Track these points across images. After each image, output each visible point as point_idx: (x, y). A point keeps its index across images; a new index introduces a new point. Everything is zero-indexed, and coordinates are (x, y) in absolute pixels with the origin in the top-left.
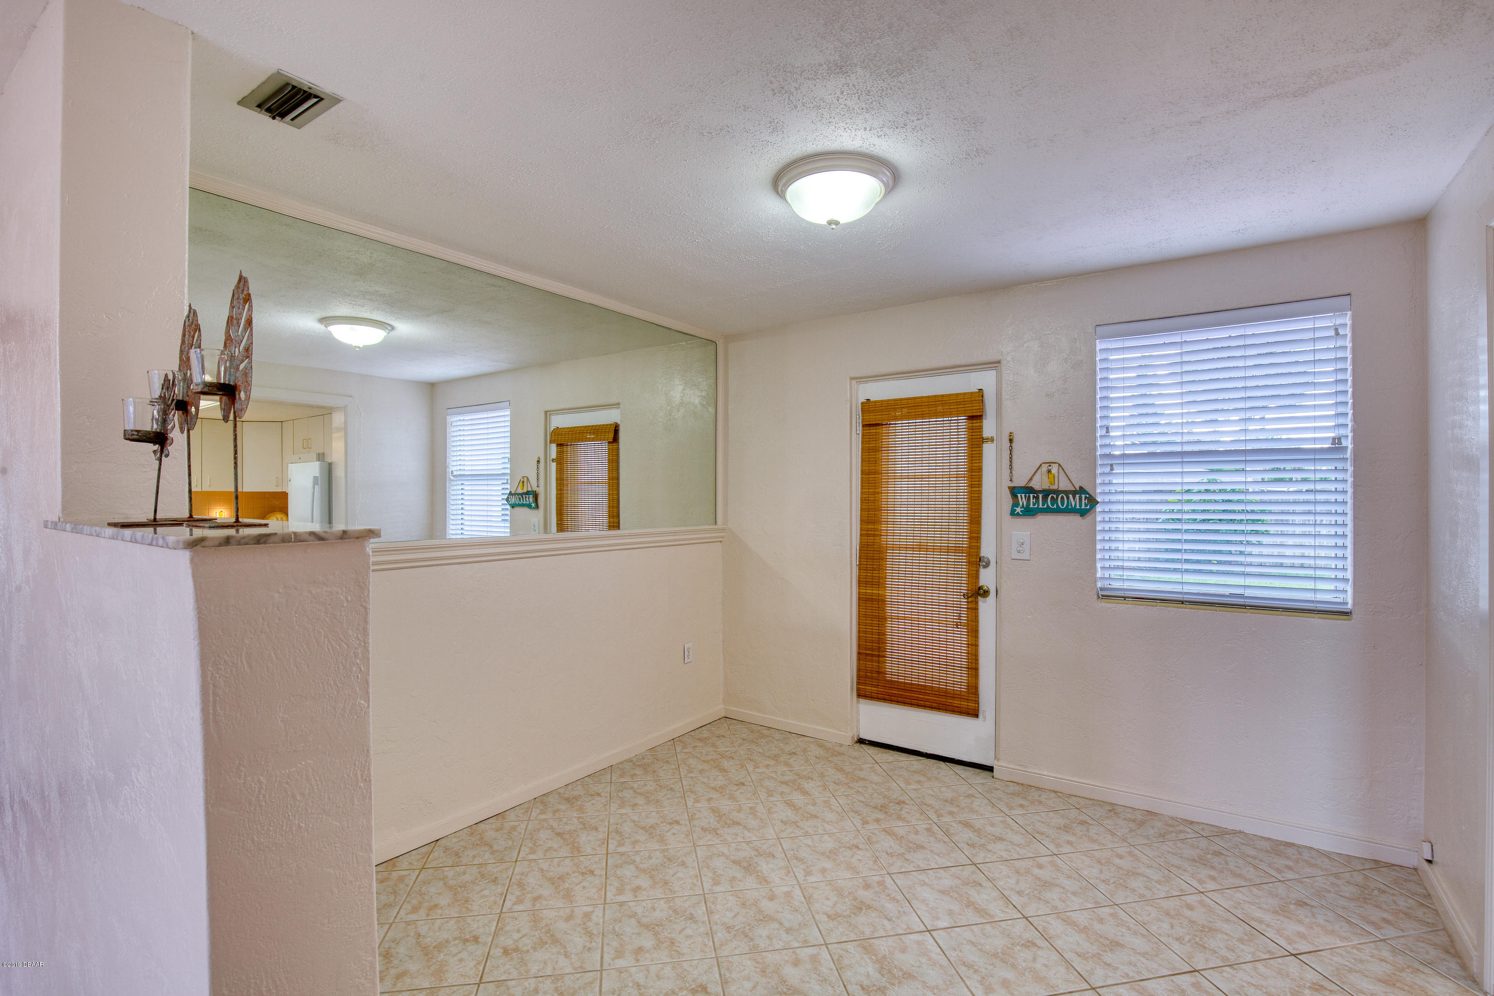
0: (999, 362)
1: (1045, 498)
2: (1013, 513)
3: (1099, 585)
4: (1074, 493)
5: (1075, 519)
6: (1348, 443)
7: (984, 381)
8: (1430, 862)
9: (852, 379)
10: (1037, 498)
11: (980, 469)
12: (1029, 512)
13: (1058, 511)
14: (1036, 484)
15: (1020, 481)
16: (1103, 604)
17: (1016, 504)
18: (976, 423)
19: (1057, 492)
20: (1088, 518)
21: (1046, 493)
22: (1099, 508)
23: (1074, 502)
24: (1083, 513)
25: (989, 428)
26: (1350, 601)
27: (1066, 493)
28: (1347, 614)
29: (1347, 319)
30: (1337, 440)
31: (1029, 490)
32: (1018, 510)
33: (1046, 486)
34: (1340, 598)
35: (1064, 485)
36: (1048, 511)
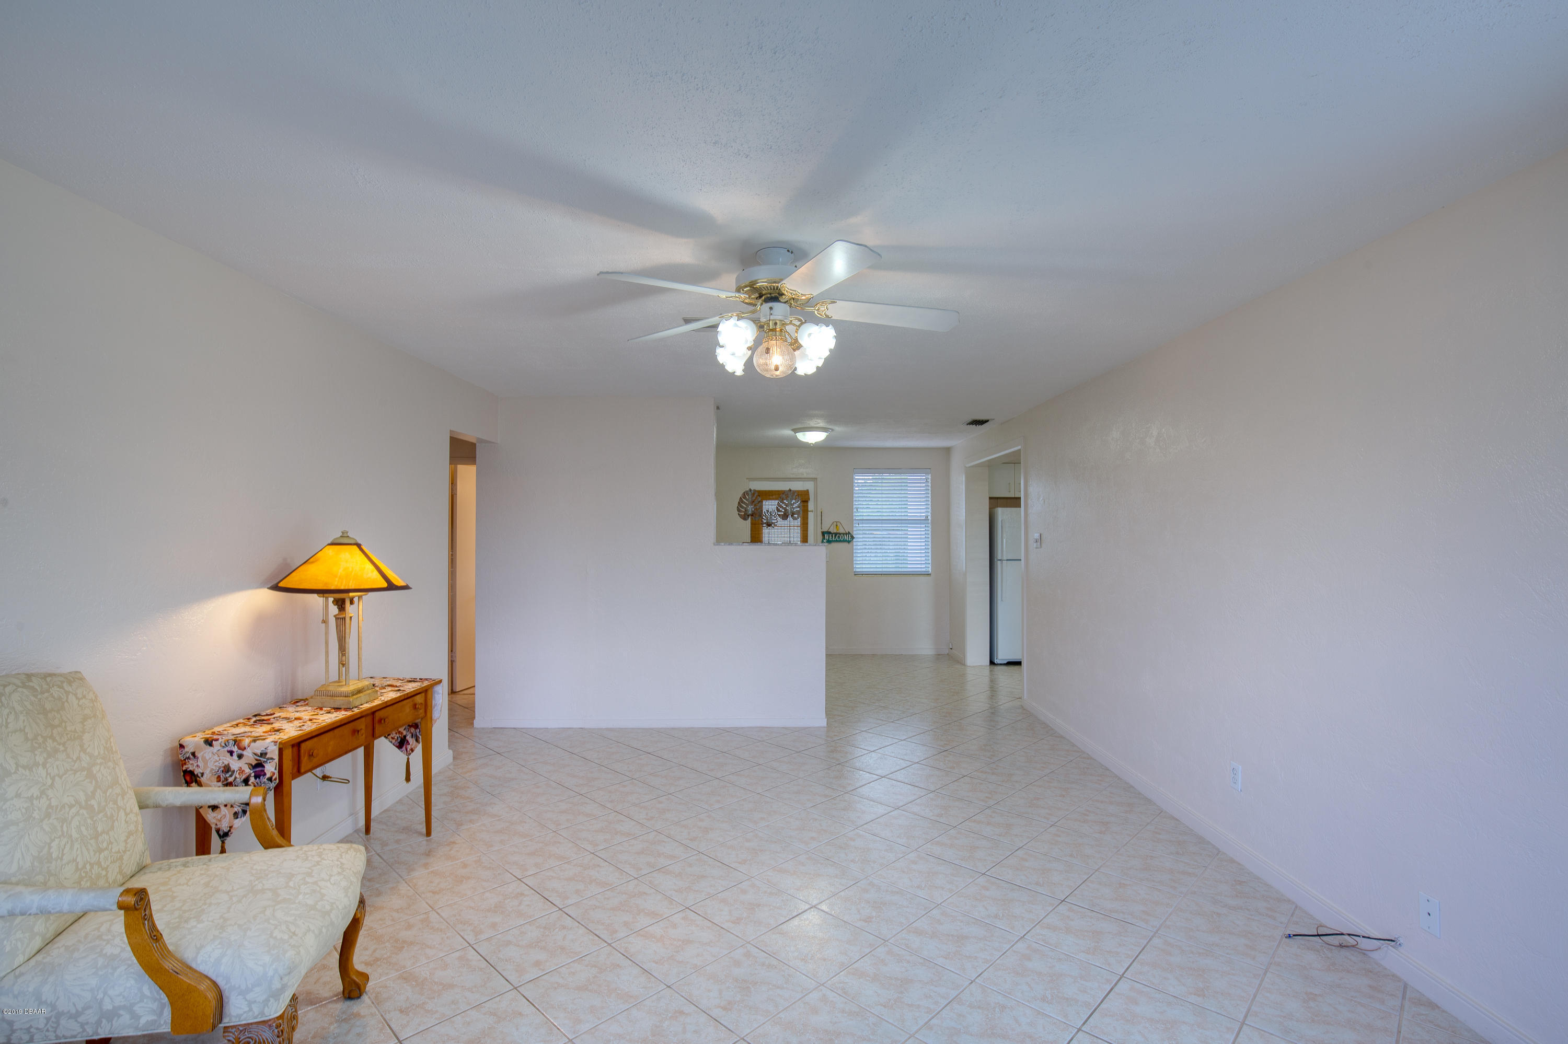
0: (816, 479)
1: (835, 536)
2: (822, 542)
3: (854, 570)
4: (846, 534)
5: (846, 544)
6: (929, 518)
7: (808, 486)
8: (951, 649)
9: (747, 479)
10: (832, 536)
11: (807, 524)
12: (829, 542)
13: (840, 541)
14: (832, 530)
15: (825, 529)
16: (856, 577)
17: (824, 538)
18: (805, 504)
19: (840, 534)
20: (851, 544)
21: (836, 534)
22: (854, 540)
23: (846, 538)
24: (849, 542)
25: (811, 506)
26: (930, 571)
27: (844, 534)
28: (930, 574)
29: (929, 477)
30: (927, 517)
31: (829, 533)
32: (825, 541)
33: (835, 531)
34: (927, 569)
35: (841, 531)
36: (837, 541)
